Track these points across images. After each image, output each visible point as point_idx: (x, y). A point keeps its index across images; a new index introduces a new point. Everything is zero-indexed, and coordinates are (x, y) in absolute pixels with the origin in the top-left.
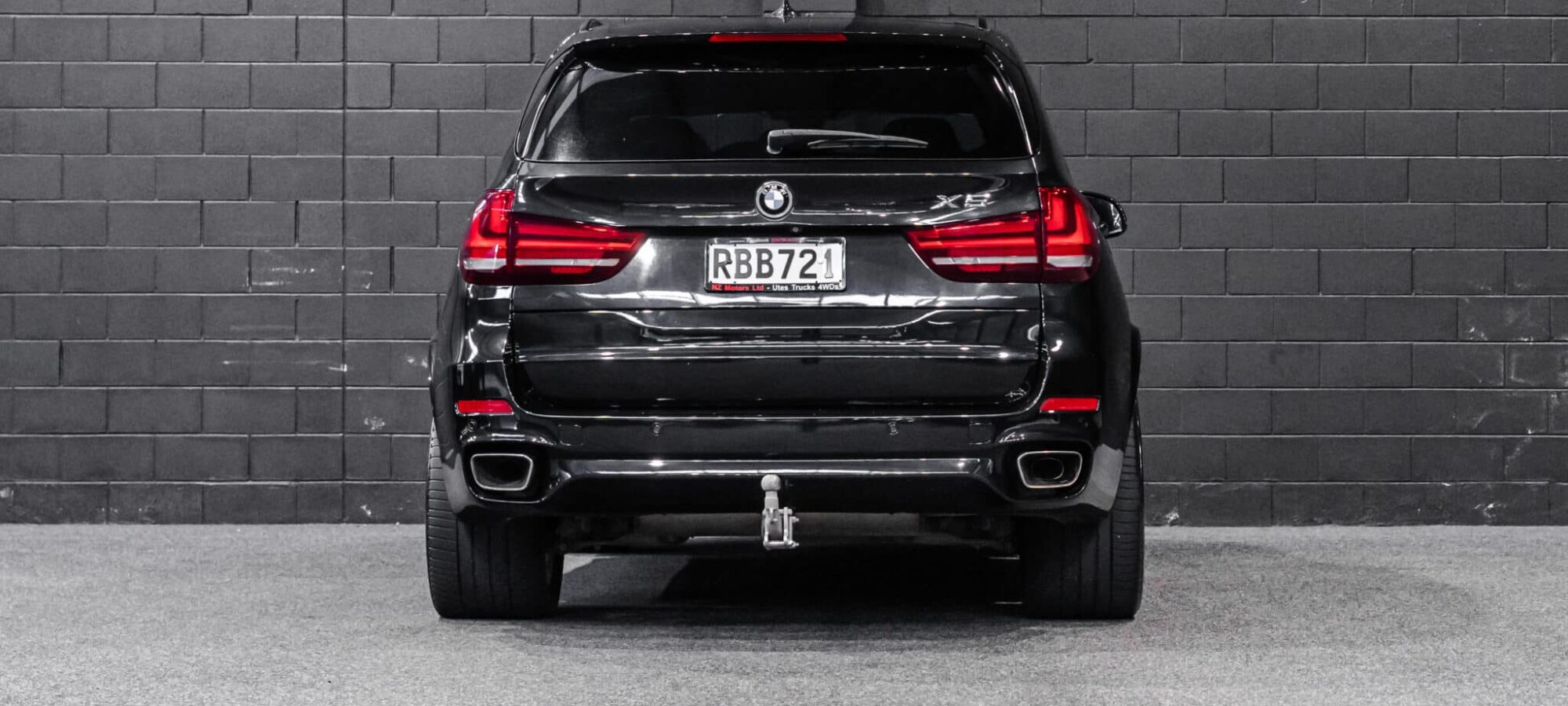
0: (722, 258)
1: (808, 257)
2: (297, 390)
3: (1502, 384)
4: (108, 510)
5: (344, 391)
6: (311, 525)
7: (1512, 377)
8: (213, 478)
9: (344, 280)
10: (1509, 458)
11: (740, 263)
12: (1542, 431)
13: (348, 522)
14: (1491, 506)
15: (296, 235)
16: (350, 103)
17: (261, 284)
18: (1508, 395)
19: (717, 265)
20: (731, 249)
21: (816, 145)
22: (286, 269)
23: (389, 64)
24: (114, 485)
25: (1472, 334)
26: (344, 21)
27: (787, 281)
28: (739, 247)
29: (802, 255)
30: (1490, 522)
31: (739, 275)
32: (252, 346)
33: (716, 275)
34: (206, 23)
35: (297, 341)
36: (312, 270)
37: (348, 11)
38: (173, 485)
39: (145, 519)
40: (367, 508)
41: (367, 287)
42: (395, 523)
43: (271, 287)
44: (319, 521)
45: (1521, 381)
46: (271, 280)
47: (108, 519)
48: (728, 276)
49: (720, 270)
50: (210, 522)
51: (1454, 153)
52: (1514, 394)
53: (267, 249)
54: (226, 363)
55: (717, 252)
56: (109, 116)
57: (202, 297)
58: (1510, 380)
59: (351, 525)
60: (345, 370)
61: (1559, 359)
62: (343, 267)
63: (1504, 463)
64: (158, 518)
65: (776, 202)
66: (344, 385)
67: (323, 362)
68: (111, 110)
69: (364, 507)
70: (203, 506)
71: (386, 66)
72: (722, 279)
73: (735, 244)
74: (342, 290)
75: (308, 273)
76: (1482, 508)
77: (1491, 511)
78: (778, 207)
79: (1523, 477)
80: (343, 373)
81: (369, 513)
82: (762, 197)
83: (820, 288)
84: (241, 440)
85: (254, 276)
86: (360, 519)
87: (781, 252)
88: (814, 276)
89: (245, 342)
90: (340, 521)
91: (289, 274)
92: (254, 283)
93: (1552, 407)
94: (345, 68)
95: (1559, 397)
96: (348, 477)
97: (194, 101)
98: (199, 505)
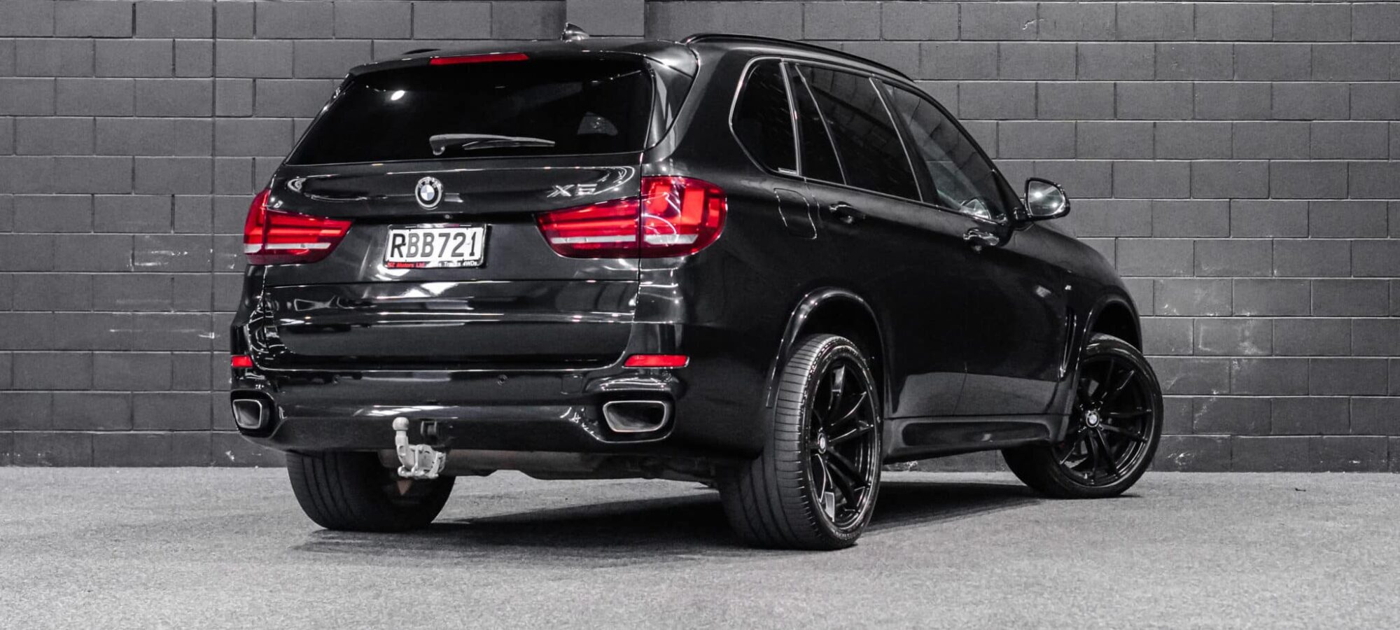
0: (399, 241)
1: (460, 239)
2: (172, 354)
3: (1191, 352)
4: (12, 455)
5: (212, 356)
6: (184, 468)
7: (1200, 346)
8: (101, 428)
9: (213, 262)
10: (1197, 415)
11: (411, 244)
12: (1225, 392)
13: (215, 466)
14: (1182, 455)
15: (172, 224)
16: (217, 114)
17: (142, 265)
18: (1196, 362)
19: (394, 246)
20: (406, 233)
21: (469, 146)
22: (163, 252)
23: (251, 80)
24: (17, 434)
25: (1166, 310)
26: (214, 44)
27: (443, 259)
28: (413, 231)
29: (455, 238)
30: (1180, 468)
31: (409, 255)
32: (134, 317)
33: (392, 256)
34: (97, 44)
35: (172, 313)
36: (186, 253)
37: (218, 36)
38: (67, 434)
39: (43, 462)
40: (231, 454)
41: (232, 267)
42: (254, 466)
43: (151, 267)
44: (191, 464)
45: (1208, 349)
46: (150, 262)
47: (13, 462)
48: (401, 256)
49: (396, 250)
50: (99, 465)
51: (1152, 157)
52: (1202, 361)
53: (147, 236)
54: (113, 331)
55: (395, 236)
56: (15, 124)
57: (92, 276)
58: (1199, 349)
59: (217, 468)
60: (213, 337)
61: (1240, 331)
62: (211, 251)
63: (1193, 419)
64: (55, 462)
65: (429, 194)
66: (212, 350)
67: (193, 330)
68: (17, 118)
69: (228, 453)
70: (93, 451)
71: (249, 81)
72: (397, 258)
73: (410, 229)
74: (210, 270)
75: (182, 255)
76: (1174, 457)
77: (1182, 460)
78: (432, 197)
79: (1209, 430)
80: (212, 340)
81: (233, 458)
82: (420, 190)
83: (464, 264)
84: (125, 396)
85: (136, 259)
86: (224, 463)
87: (441, 235)
88: (461, 255)
89: (129, 313)
90: (207, 465)
91: (165, 256)
92: (137, 264)
93: (1233, 372)
94: (214, 83)
95: (1239, 363)
96: (215, 428)
97: (86, 110)
98: (89, 451)
